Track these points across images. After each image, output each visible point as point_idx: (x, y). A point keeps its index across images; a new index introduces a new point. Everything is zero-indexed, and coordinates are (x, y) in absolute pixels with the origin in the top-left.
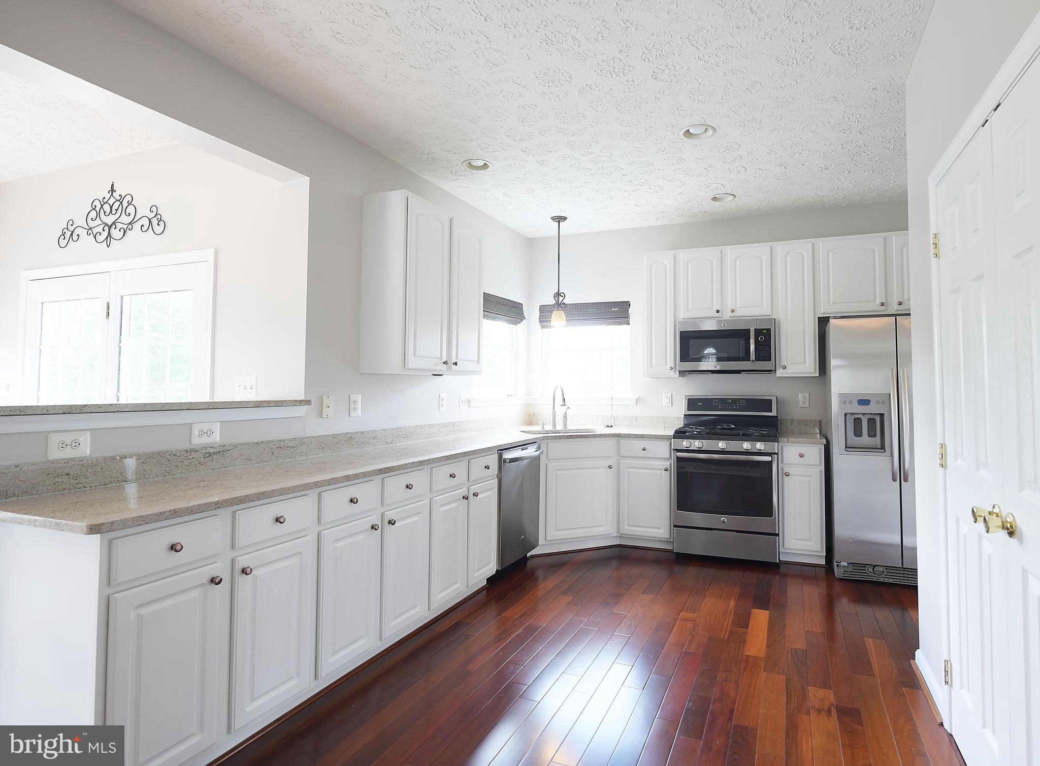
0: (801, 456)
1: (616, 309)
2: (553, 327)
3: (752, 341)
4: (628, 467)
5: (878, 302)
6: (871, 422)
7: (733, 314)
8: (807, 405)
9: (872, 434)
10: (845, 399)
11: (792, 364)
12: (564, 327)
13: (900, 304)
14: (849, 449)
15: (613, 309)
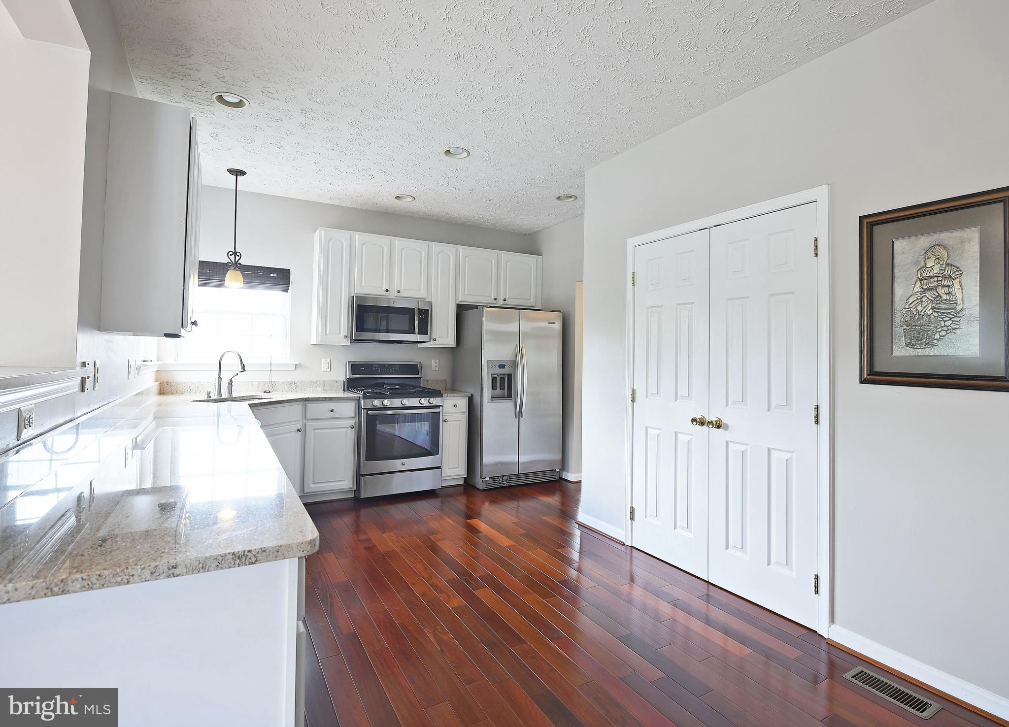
0: (455, 406)
1: (276, 276)
2: (226, 287)
3: (417, 318)
4: (314, 429)
5: (493, 297)
6: (502, 379)
7: (399, 295)
8: (437, 369)
9: (502, 388)
10: (491, 363)
11: (439, 337)
12: (241, 288)
13: (505, 300)
14: (493, 399)
15: (272, 275)
